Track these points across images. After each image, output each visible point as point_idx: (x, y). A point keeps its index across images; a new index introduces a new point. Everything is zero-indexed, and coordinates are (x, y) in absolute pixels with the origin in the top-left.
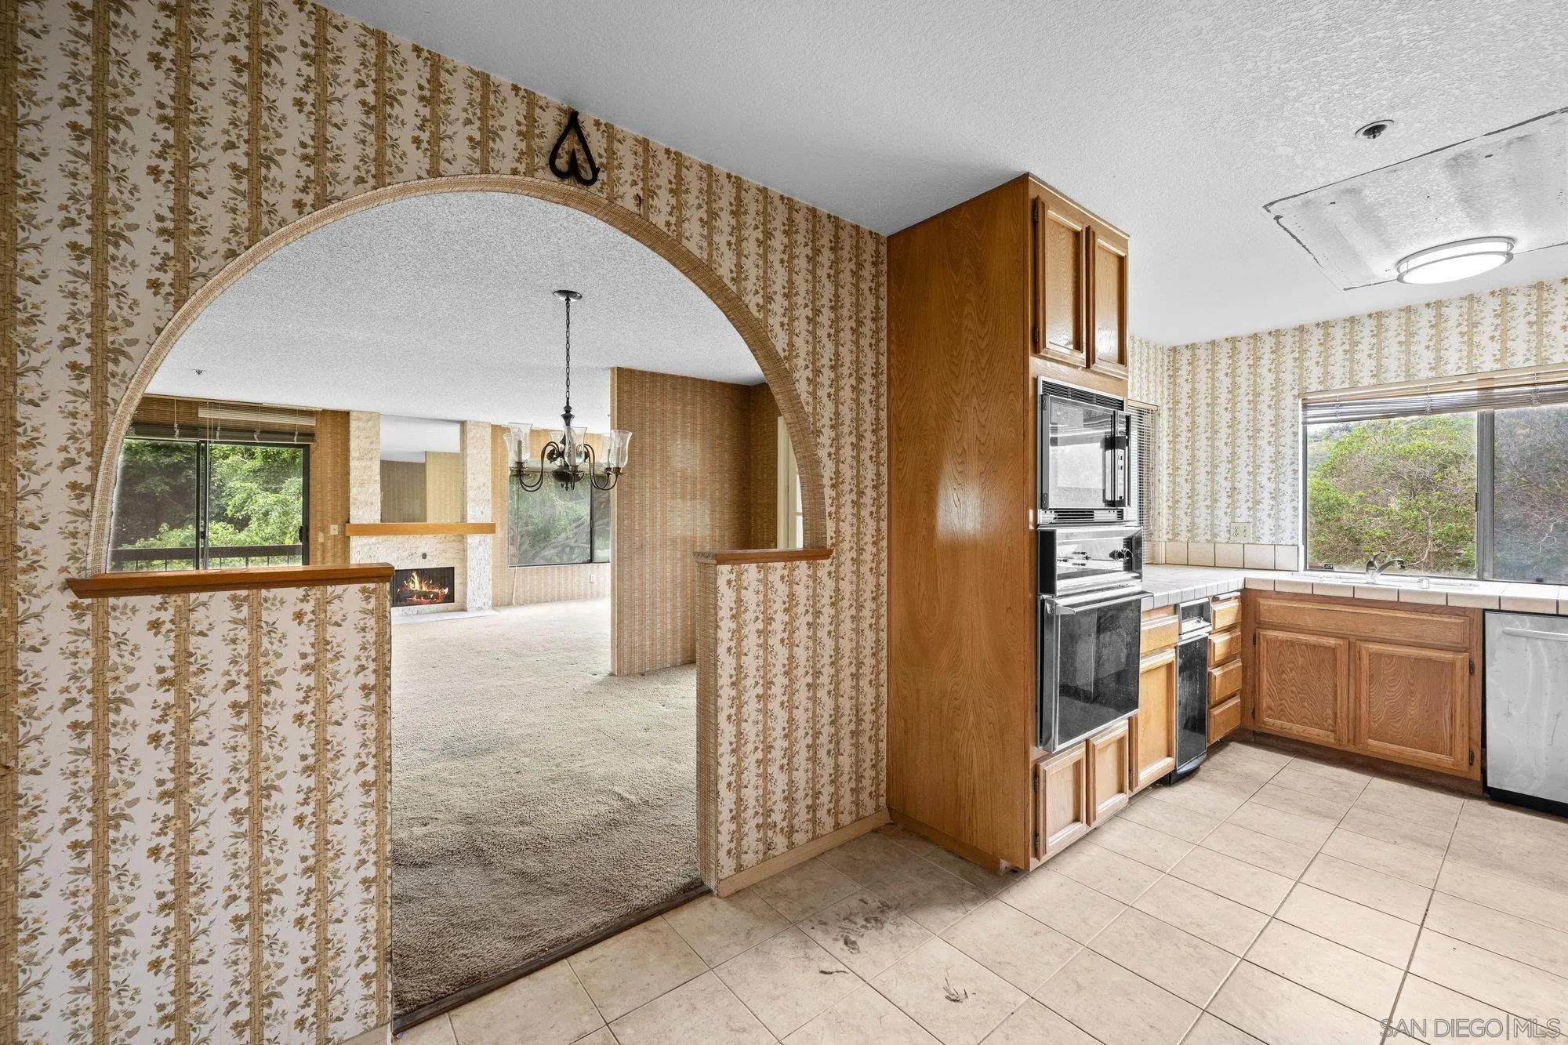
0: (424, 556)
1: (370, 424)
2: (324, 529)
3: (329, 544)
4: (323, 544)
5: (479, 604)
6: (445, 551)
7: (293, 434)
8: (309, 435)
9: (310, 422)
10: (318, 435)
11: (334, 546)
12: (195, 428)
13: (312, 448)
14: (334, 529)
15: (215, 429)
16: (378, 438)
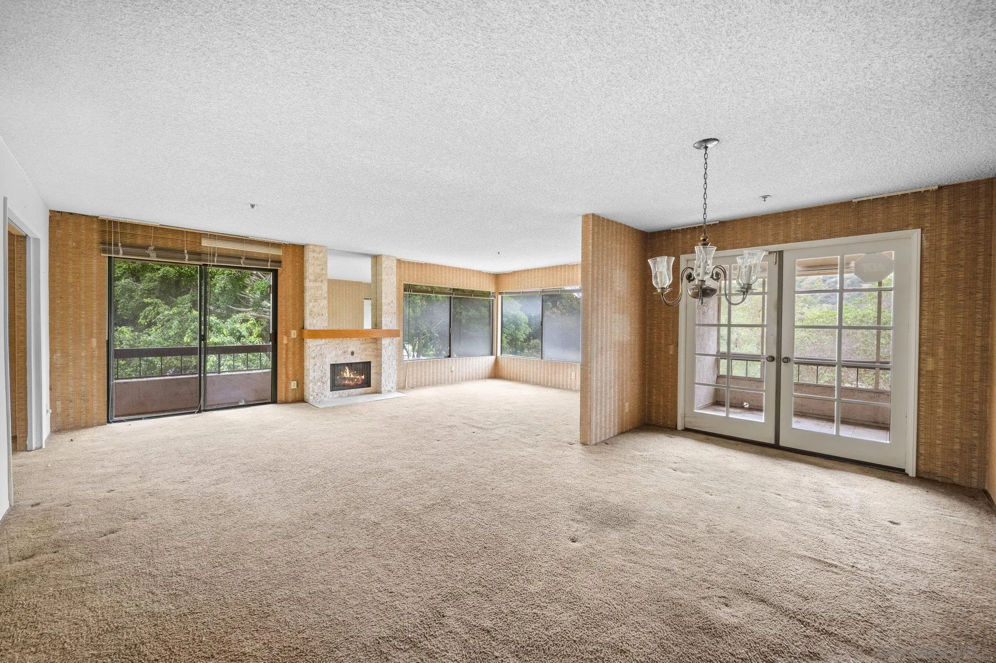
0: (353, 353)
1: (321, 255)
2: (287, 334)
3: (291, 345)
4: (286, 345)
5: (389, 388)
6: (365, 350)
7: (268, 261)
8: (278, 262)
9: (278, 252)
10: (283, 263)
11: (294, 346)
12: (200, 254)
13: (279, 272)
14: (294, 334)
15: (214, 255)
16: (326, 266)
